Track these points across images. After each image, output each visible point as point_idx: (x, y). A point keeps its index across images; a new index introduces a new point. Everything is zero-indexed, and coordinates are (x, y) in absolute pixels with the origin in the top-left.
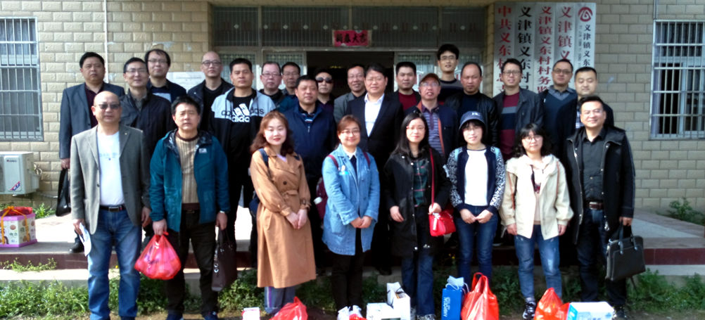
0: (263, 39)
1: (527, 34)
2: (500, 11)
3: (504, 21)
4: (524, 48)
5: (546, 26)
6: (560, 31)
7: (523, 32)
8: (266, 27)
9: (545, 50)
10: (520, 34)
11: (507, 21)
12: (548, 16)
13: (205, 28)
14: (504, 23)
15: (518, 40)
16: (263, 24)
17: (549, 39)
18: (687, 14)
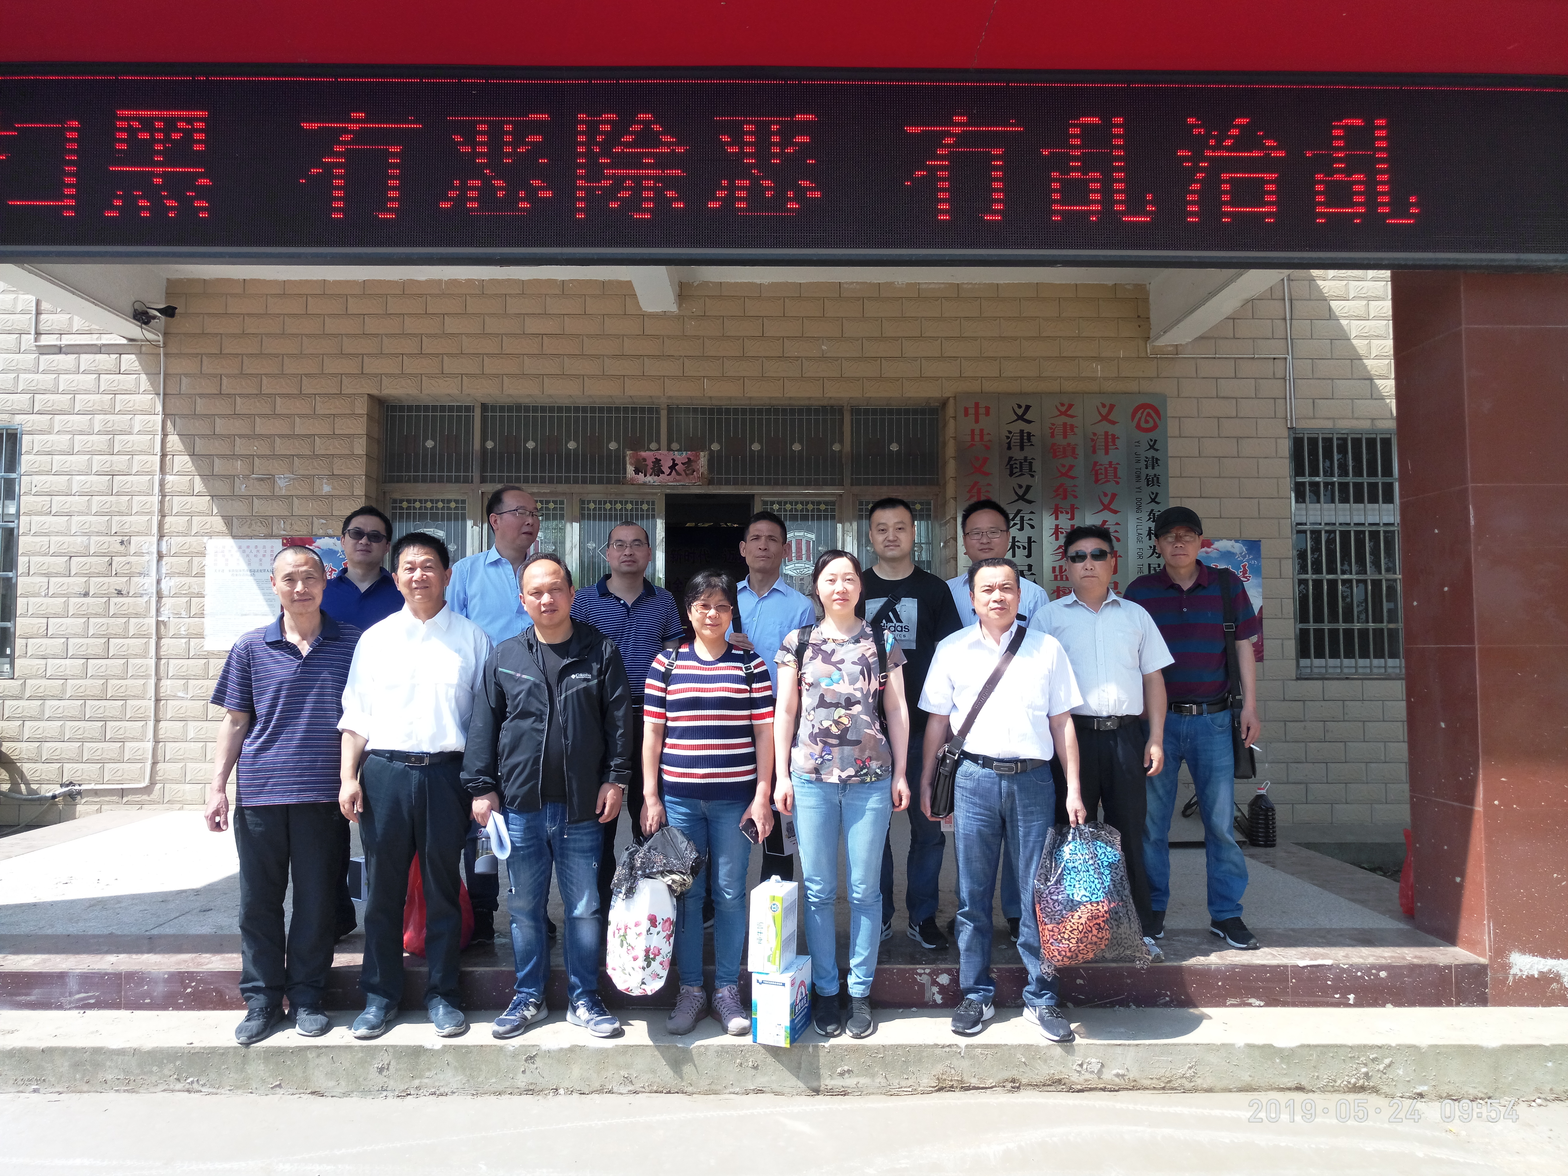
0: (483, 469)
1: (1026, 459)
2: (966, 414)
3: (977, 432)
4: (1020, 486)
5: (1064, 442)
6: (1094, 452)
7: (1018, 455)
8: (490, 445)
9: (1065, 491)
10: (1011, 458)
11: (982, 431)
12: (1069, 421)
13: (360, 447)
14: (977, 438)
15: (1008, 472)
16: (484, 440)
17: (1071, 467)
18: (1357, 419)
